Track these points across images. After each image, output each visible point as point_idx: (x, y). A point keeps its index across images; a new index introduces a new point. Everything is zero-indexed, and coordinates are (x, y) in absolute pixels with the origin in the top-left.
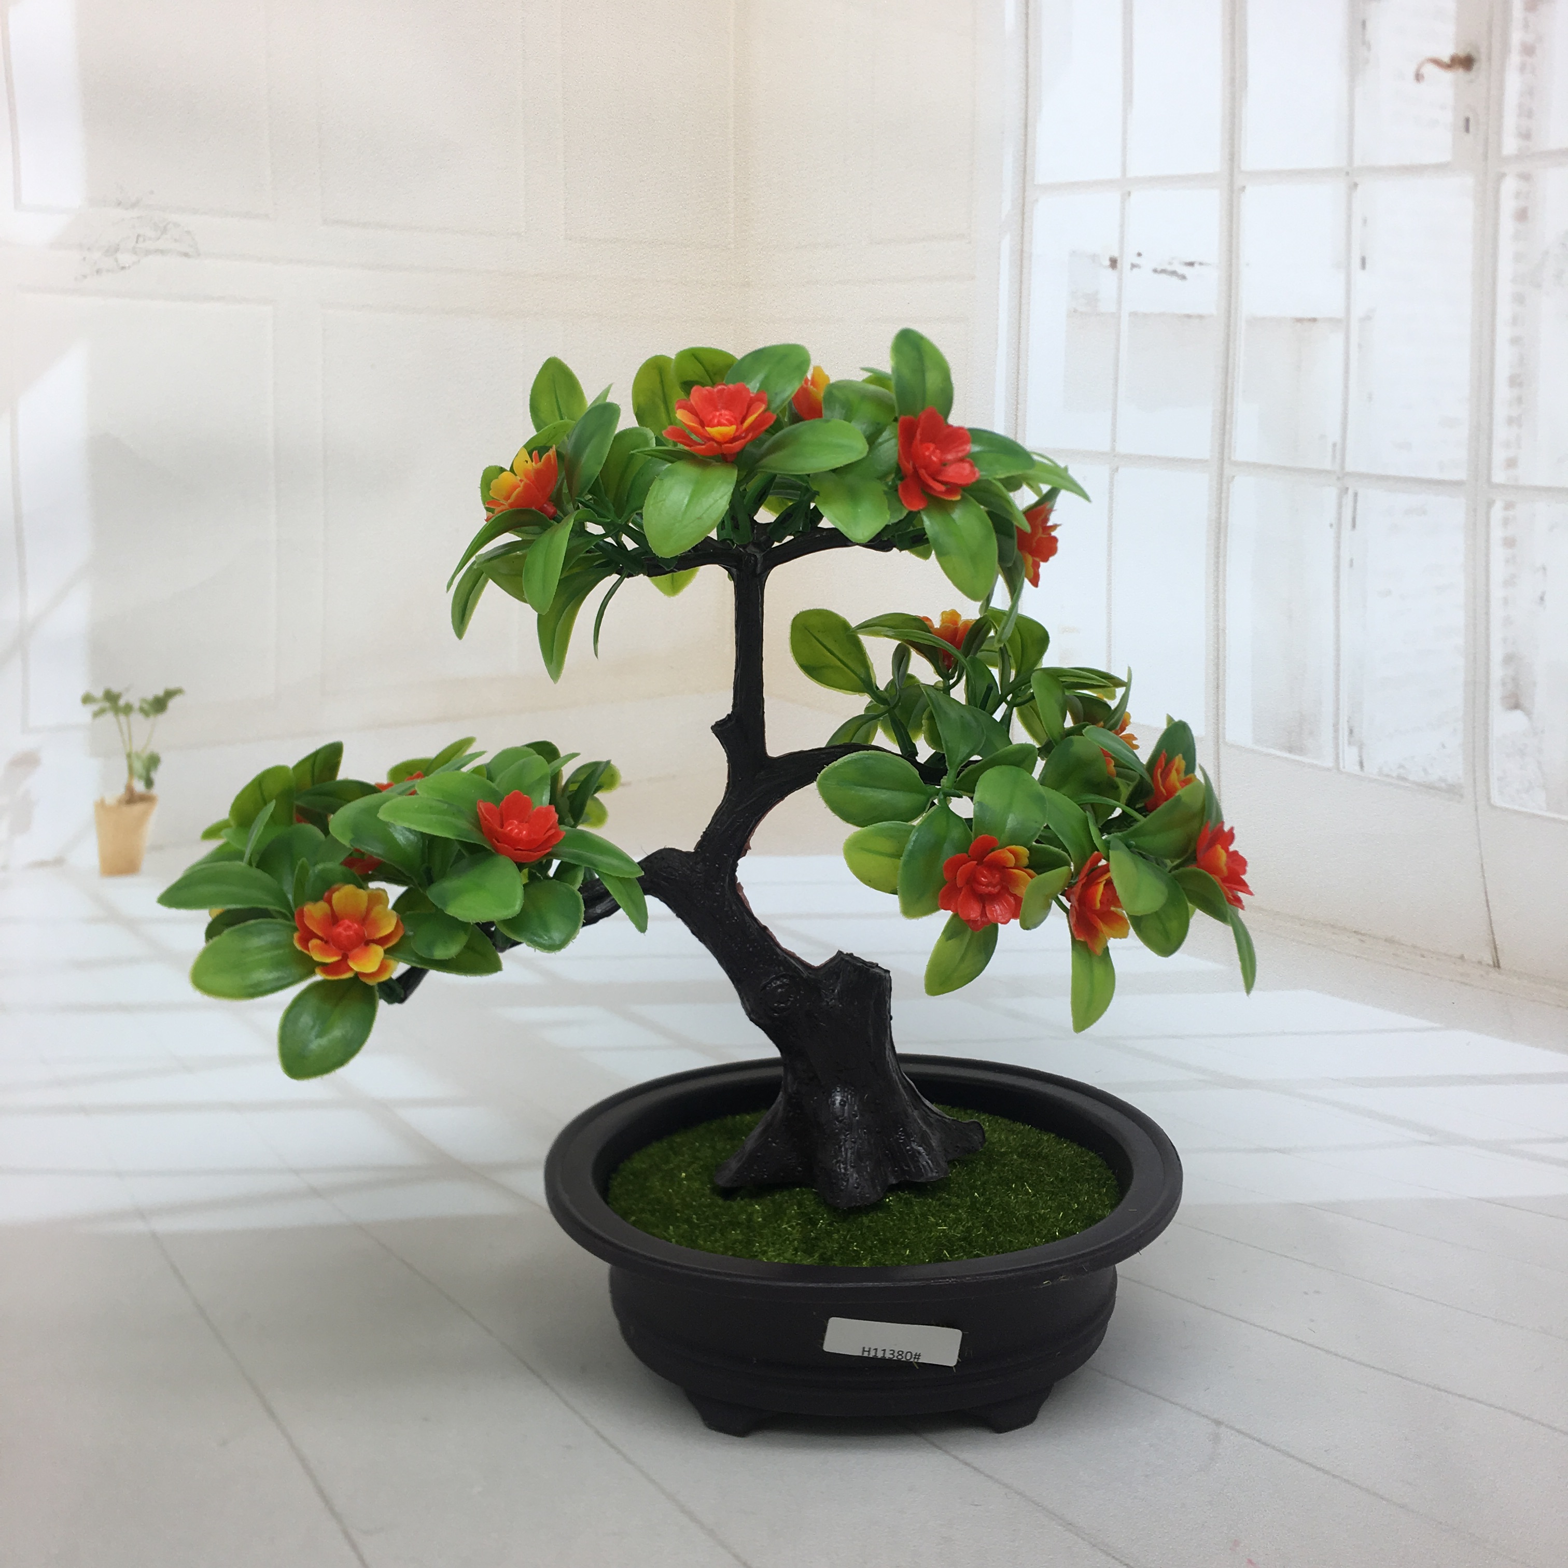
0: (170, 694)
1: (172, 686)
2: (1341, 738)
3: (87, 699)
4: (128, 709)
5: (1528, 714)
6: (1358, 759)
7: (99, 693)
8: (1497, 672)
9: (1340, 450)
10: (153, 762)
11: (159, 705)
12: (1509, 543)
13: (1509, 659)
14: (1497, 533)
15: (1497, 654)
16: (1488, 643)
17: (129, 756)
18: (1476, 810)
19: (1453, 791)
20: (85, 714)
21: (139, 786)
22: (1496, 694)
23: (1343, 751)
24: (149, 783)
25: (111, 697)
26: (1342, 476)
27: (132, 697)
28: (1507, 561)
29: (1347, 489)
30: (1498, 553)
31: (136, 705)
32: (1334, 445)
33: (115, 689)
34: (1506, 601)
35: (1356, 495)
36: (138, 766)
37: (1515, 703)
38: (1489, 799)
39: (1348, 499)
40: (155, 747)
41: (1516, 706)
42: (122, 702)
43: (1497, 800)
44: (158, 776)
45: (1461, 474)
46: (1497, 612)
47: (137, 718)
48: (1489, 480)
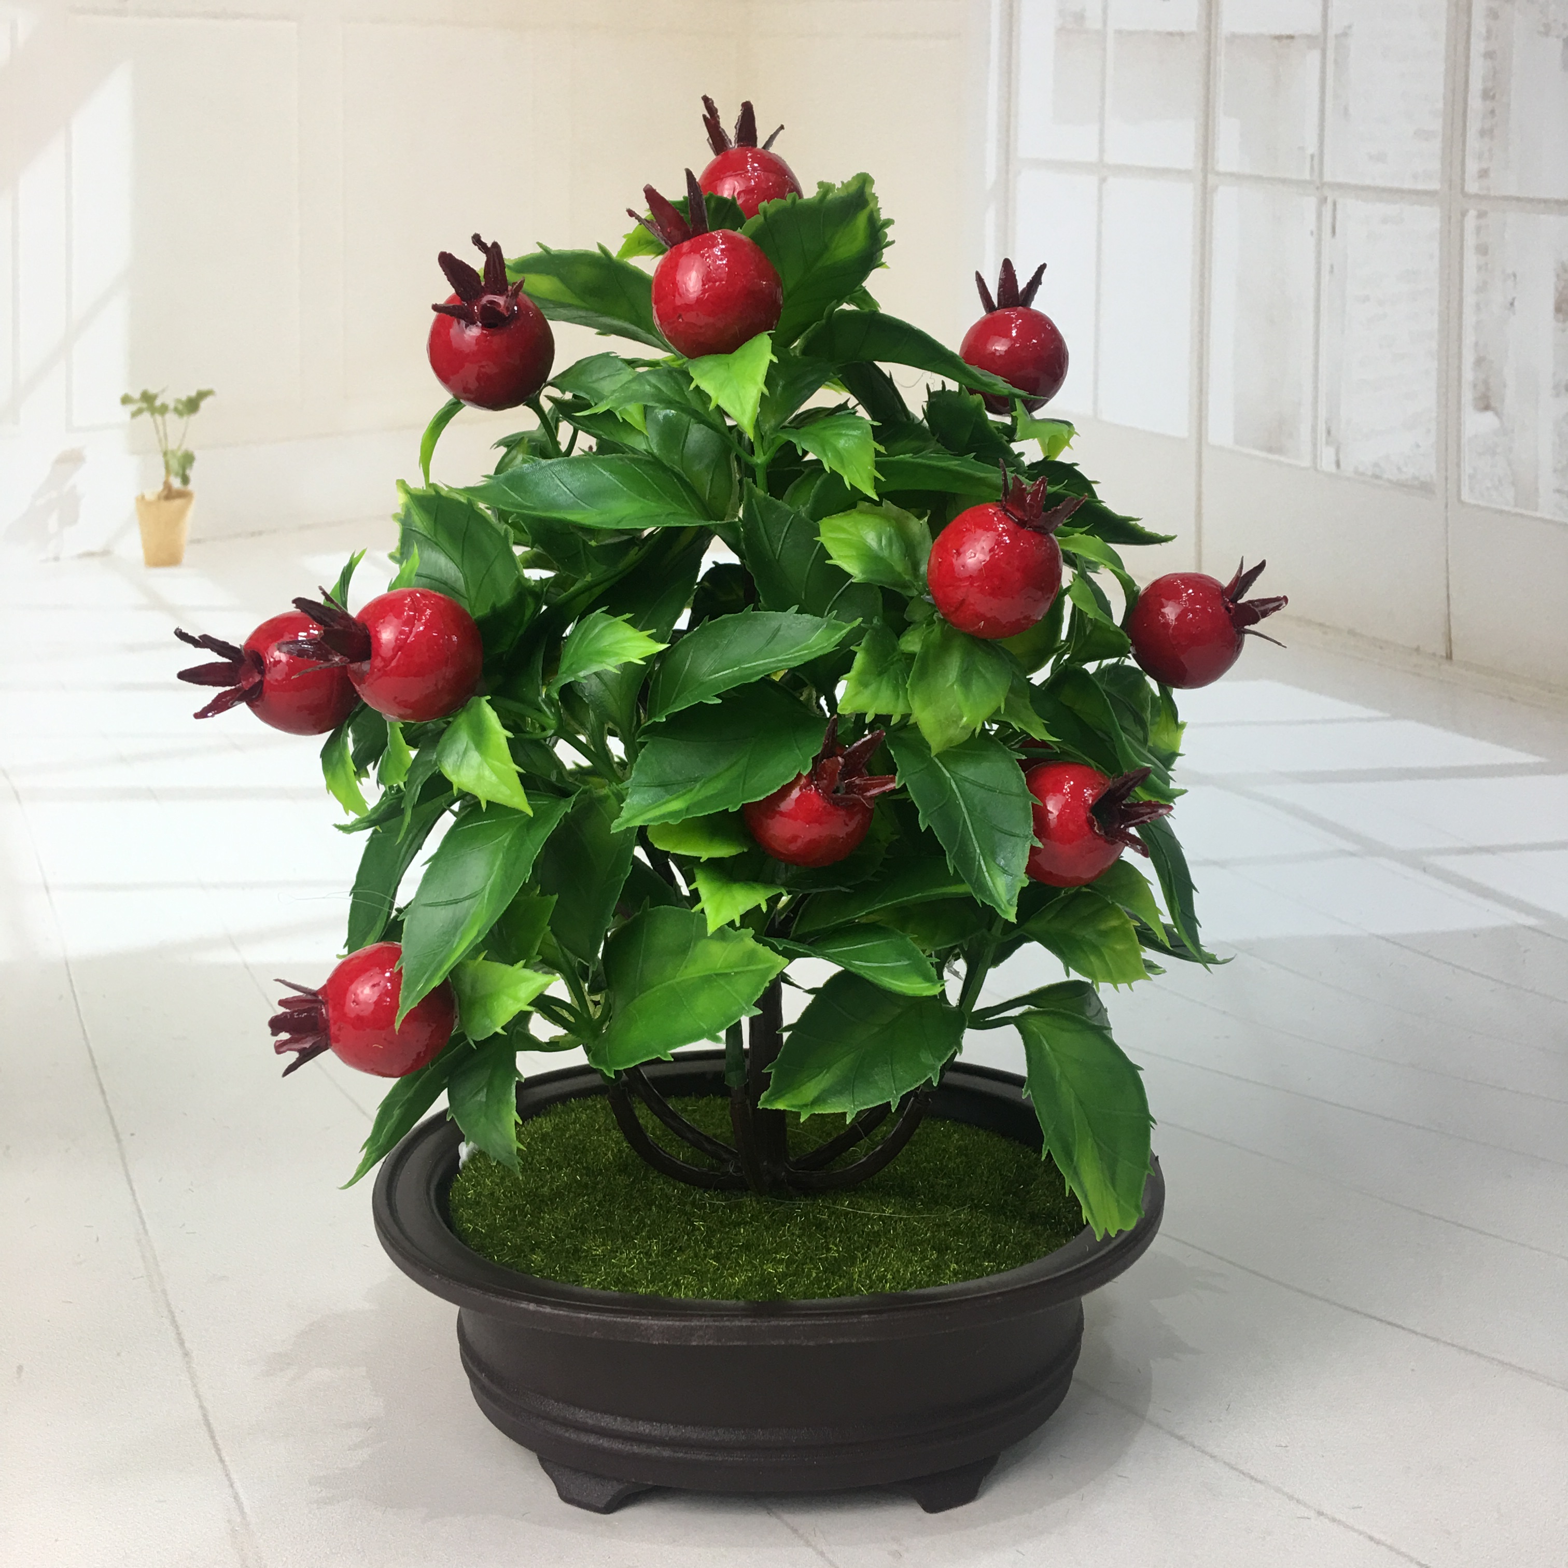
0: (202, 395)
2: (1319, 437)
3: (126, 400)
4: (164, 409)
5: (1498, 414)
6: (1333, 458)
8: (1468, 375)
9: (1318, 161)
10: (188, 459)
11: (192, 405)
12: (1482, 250)
13: (1479, 362)
14: (1470, 241)
15: (1469, 357)
16: (1460, 347)
17: (165, 454)
18: (1446, 506)
19: (1425, 488)
20: (124, 414)
21: (176, 483)
22: (1468, 396)
23: (1321, 452)
24: (185, 480)
25: (148, 398)
26: (1321, 186)
27: (168, 398)
28: (1479, 268)
29: (1326, 199)
30: (1471, 259)
31: (172, 405)
32: (1312, 157)
33: (152, 390)
34: (1478, 307)
35: (1335, 204)
36: (175, 464)
37: (1485, 404)
38: (1459, 497)
39: (1327, 210)
40: (189, 446)
41: (1487, 408)
42: (158, 403)
43: (1466, 496)
44: (192, 473)
45: (1435, 185)
46: (1469, 319)
47: (171, 417)
48: (1463, 188)
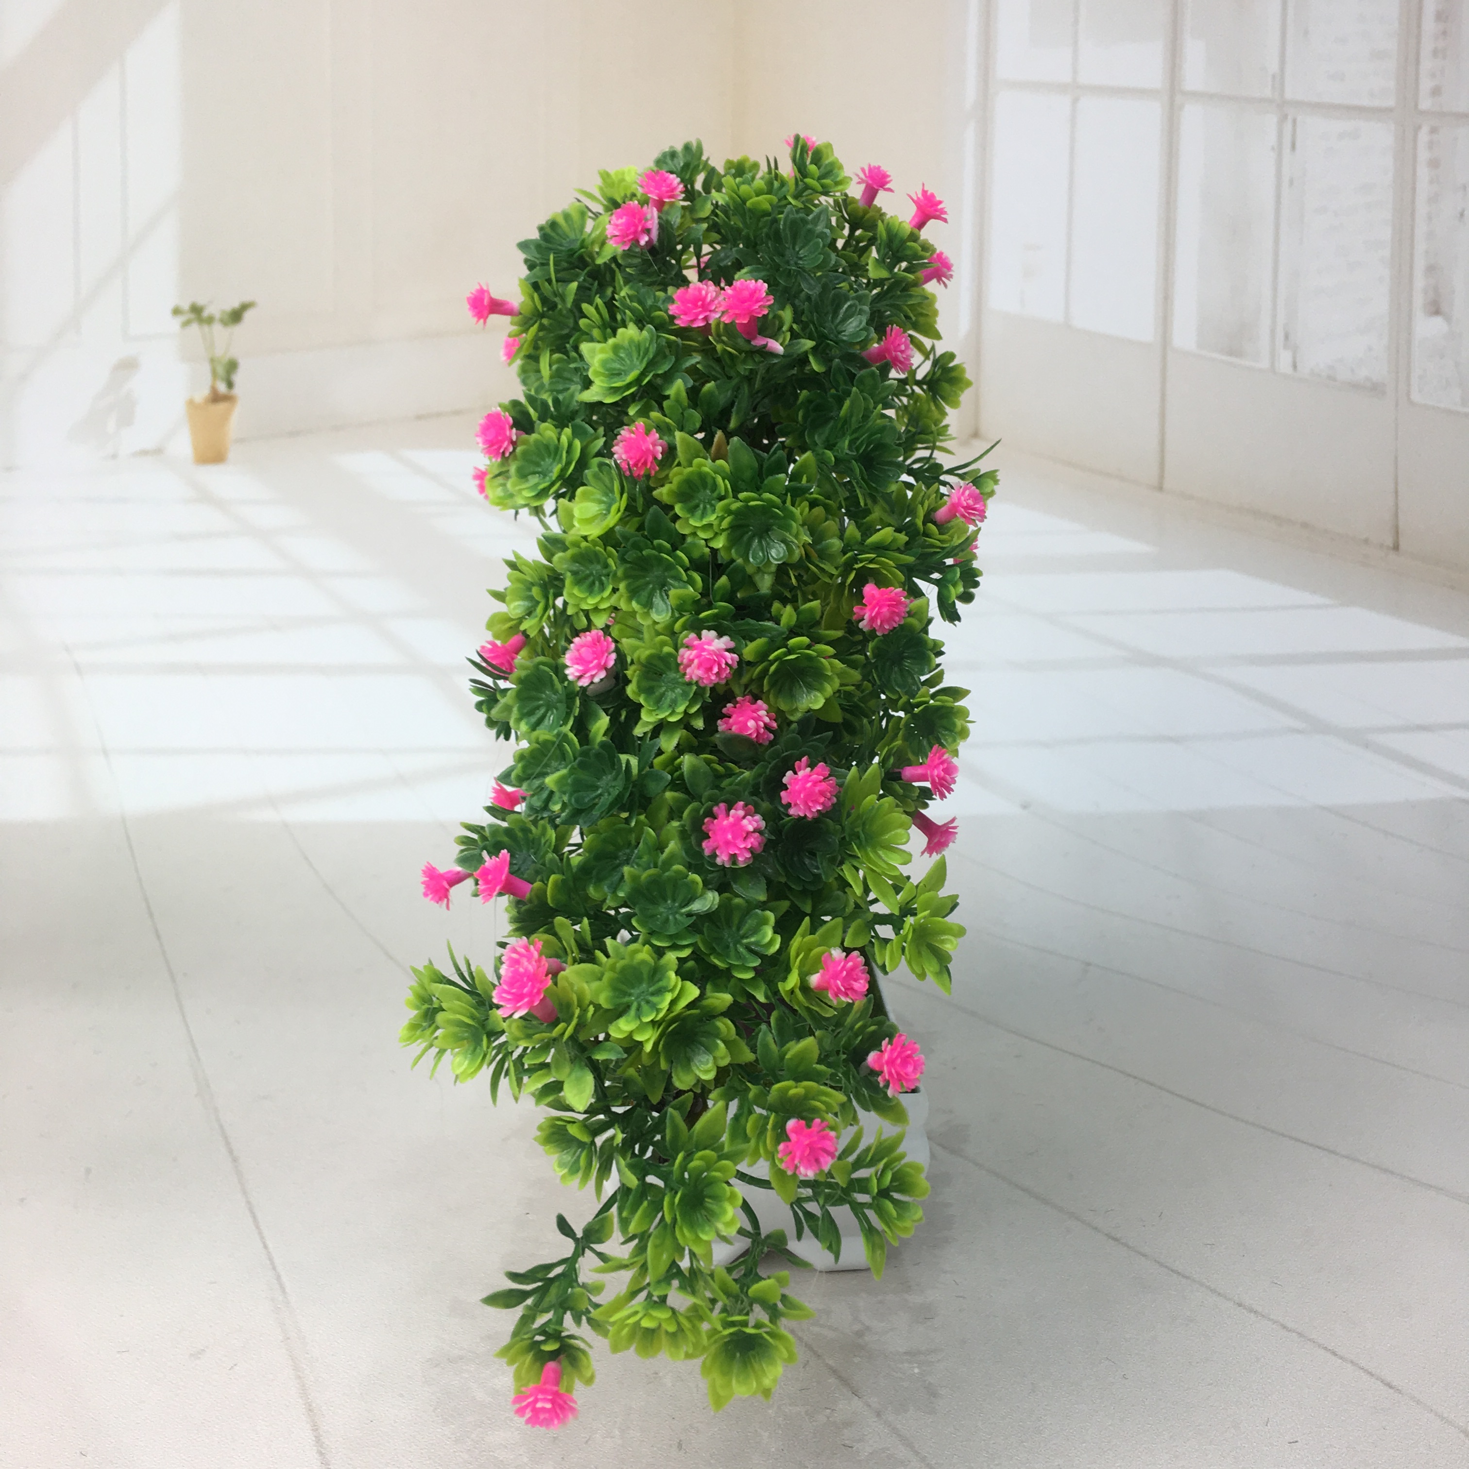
0: (245, 307)
1: (247, 299)
2: (1277, 341)
3: (177, 311)
4: (210, 320)
5: (1448, 319)
6: (1290, 361)
7: (186, 306)
8: (1420, 281)
9: (1279, 80)
10: (232, 366)
11: (236, 316)
12: (1434, 164)
13: (1431, 269)
14: (1423, 155)
15: (1420, 264)
16: (1412, 255)
17: (212, 361)
18: (1397, 405)
19: (1375, 389)
20: (175, 324)
21: (222, 388)
22: (1419, 300)
23: (1279, 355)
24: (230, 385)
25: (196, 310)
26: (1282, 103)
27: (213, 310)
28: (1431, 182)
29: (1286, 116)
30: (1423, 172)
31: (218, 316)
32: (1274, 76)
33: (201, 301)
34: (1430, 218)
35: (1294, 121)
36: (221, 370)
37: (1435, 309)
38: (1408, 394)
39: (1288, 126)
40: (235, 353)
41: (1437, 312)
42: (205, 314)
43: (1416, 397)
44: (238, 378)
45: (1391, 102)
46: (1421, 229)
47: (217, 328)
48: (1416, 105)
